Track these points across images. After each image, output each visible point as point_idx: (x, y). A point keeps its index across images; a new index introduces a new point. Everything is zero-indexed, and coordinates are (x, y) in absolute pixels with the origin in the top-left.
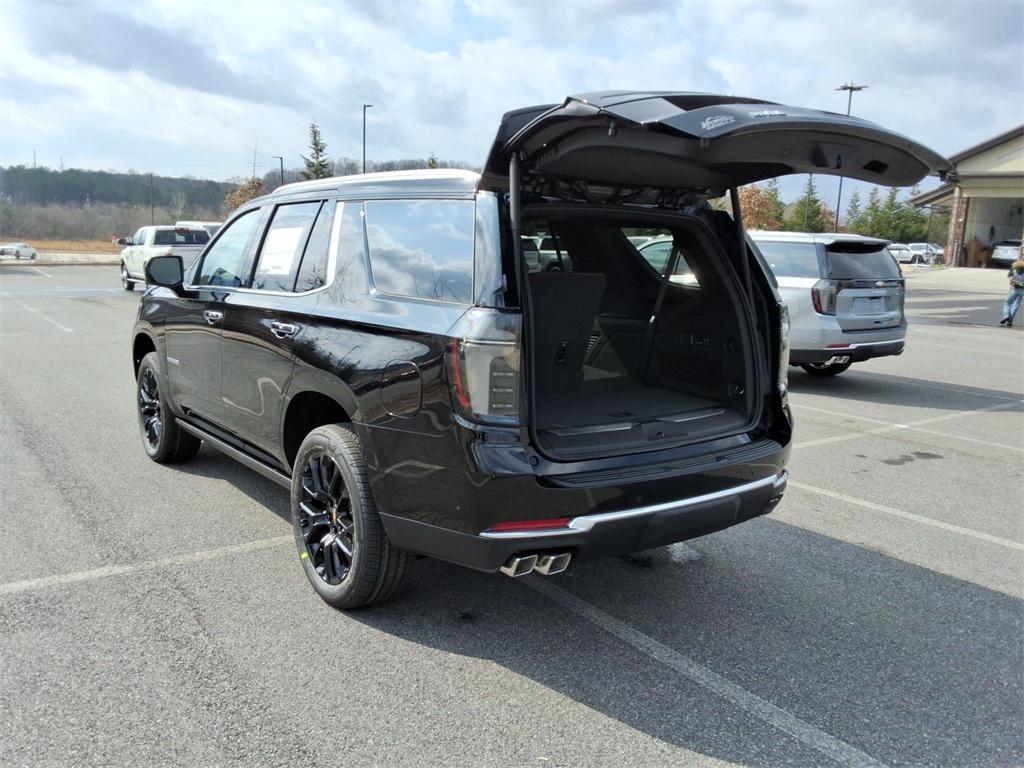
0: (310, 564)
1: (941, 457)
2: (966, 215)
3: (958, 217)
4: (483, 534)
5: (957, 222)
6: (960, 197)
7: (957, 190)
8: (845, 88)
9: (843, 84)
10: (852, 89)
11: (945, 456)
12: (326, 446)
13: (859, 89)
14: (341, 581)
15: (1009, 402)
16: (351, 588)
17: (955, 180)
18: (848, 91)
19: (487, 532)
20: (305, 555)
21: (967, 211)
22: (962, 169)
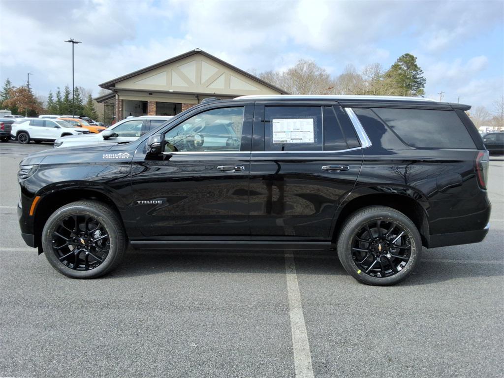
2: (122, 107)
3: (119, 108)
5: (119, 110)
6: (119, 99)
7: (117, 96)
8: (70, 41)
9: (70, 39)
10: (74, 42)
13: (77, 43)
17: (116, 91)
18: (72, 43)
21: (122, 105)
22: (118, 86)
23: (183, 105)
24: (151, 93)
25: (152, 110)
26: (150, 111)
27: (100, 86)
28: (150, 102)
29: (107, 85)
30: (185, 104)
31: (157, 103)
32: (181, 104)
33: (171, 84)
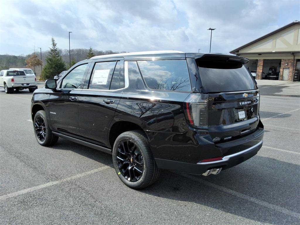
0: (122, 176)
1: (269, 131)
4: (198, 163)
8: (210, 29)
10: (212, 30)
11: (270, 131)
12: (130, 138)
13: (214, 29)
14: (137, 180)
15: (275, 115)
16: (142, 183)
17: (239, 55)
19: (200, 163)
20: (119, 173)
22: (240, 52)
23: (282, 60)
24: (260, 54)
25: (260, 65)
26: (259, 66)
27: (230, 52)
28: (260, 60)
29: (234, 52)
30: (284, 59)
31: (264, 60)
32: (281, 59)
33: (275, 47)
